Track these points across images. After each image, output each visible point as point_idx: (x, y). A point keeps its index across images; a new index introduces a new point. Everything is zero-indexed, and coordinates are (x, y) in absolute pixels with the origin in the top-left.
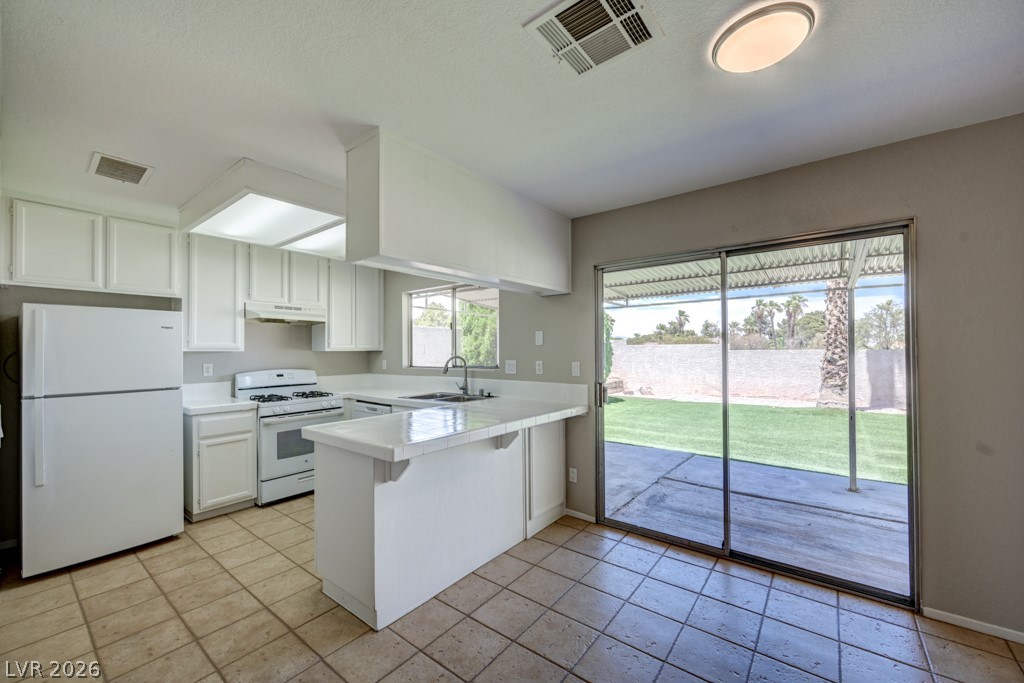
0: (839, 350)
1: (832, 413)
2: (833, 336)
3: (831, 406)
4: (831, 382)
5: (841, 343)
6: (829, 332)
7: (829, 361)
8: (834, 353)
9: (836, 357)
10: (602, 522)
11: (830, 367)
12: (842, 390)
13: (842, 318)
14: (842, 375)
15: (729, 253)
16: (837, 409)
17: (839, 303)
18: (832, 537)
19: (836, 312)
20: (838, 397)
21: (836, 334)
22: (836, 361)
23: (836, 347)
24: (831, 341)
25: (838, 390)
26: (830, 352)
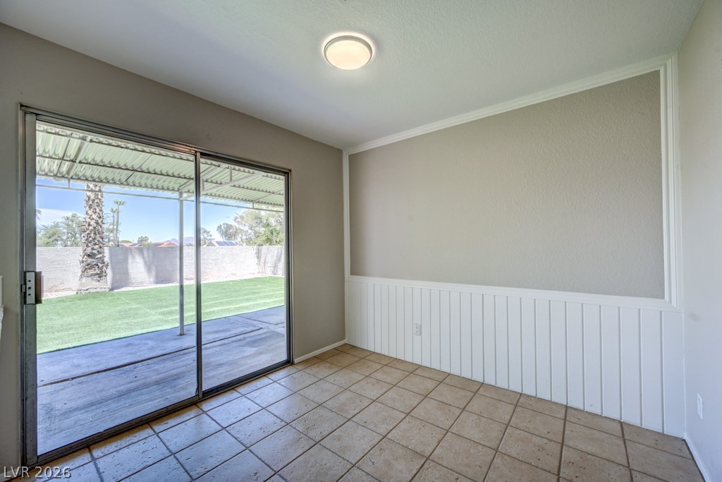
0: (97, 246)
1: (92, 296)
2: (92, 235)
3: (92, 291)
4: (91, 272)
5: (99, 241)
6: (88, 232)
7: (89, 256)
8: (93, 249)
9: (95, 252)
11: (90, 260)
12: (100, 277)
14: (100, 265)
16: (97, 292)
17: (98, 210)
18: (212, 359)
19: (95, 216)
20: (97, 284)
21: (95, 234)
22: (95, 255)
23: (95, 244)
24: (91, 239)
25: (97, 278)
26: (90, 248)
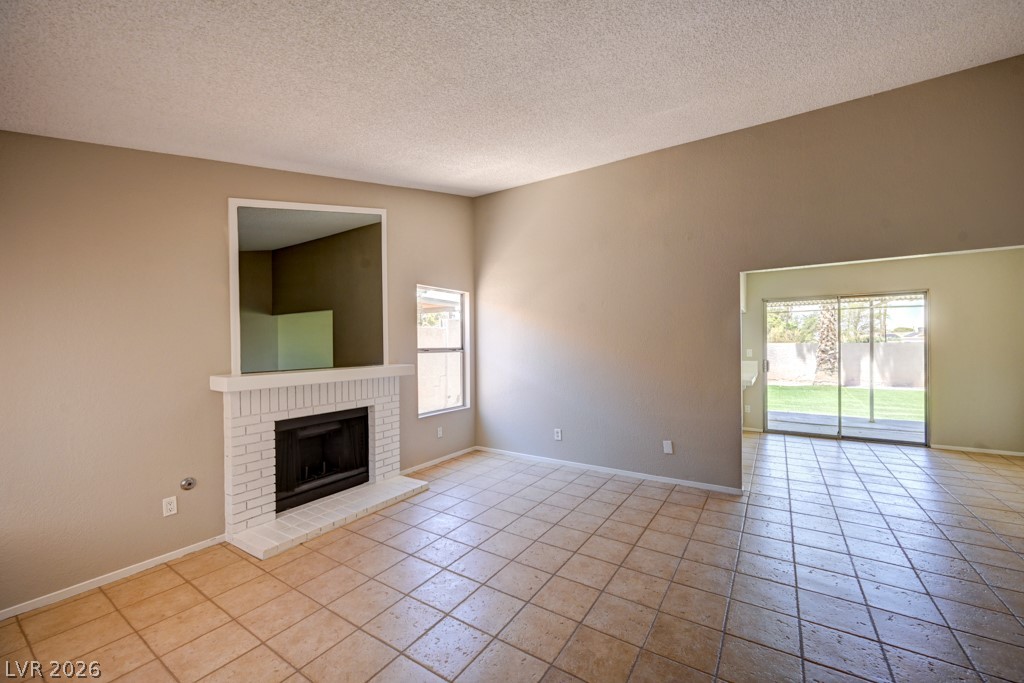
0: (830, 343)
1: (827, 388)
2: (825, 333)
3: (825, 383)
4: (824, 366)
5: (831, 338)
6: (822, 330)
7: (823, 352)
9: (828, 348)
10: (766, 431)
11: (824, 356)
12: (832, 372)
13: (832, 319)
14: (832, 361)
15: (842, 297)
16: (829, 386)
19: (828, 315)
20: (830, 378)
21: (828, 331)
22: (827, 351)
23: (828, 341)
24: (824, 336)
25: (829, 372)
26: (824, 345)
